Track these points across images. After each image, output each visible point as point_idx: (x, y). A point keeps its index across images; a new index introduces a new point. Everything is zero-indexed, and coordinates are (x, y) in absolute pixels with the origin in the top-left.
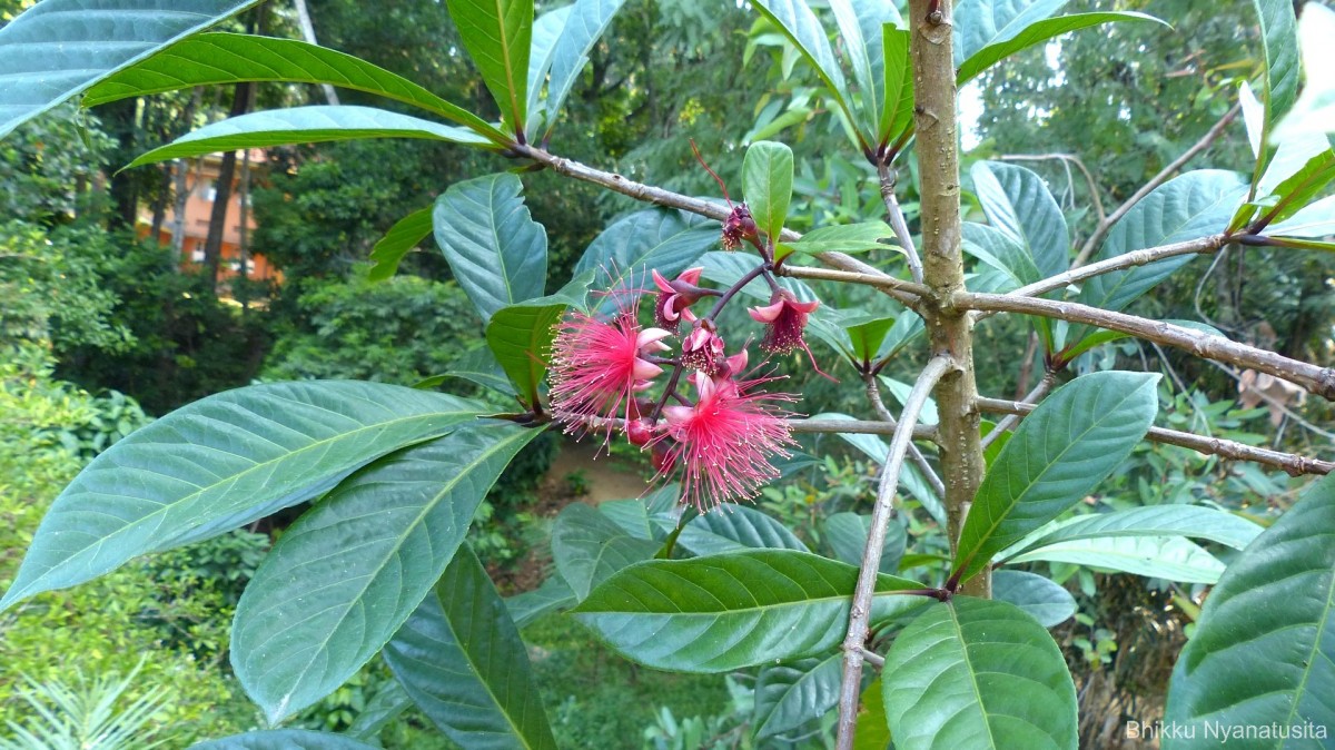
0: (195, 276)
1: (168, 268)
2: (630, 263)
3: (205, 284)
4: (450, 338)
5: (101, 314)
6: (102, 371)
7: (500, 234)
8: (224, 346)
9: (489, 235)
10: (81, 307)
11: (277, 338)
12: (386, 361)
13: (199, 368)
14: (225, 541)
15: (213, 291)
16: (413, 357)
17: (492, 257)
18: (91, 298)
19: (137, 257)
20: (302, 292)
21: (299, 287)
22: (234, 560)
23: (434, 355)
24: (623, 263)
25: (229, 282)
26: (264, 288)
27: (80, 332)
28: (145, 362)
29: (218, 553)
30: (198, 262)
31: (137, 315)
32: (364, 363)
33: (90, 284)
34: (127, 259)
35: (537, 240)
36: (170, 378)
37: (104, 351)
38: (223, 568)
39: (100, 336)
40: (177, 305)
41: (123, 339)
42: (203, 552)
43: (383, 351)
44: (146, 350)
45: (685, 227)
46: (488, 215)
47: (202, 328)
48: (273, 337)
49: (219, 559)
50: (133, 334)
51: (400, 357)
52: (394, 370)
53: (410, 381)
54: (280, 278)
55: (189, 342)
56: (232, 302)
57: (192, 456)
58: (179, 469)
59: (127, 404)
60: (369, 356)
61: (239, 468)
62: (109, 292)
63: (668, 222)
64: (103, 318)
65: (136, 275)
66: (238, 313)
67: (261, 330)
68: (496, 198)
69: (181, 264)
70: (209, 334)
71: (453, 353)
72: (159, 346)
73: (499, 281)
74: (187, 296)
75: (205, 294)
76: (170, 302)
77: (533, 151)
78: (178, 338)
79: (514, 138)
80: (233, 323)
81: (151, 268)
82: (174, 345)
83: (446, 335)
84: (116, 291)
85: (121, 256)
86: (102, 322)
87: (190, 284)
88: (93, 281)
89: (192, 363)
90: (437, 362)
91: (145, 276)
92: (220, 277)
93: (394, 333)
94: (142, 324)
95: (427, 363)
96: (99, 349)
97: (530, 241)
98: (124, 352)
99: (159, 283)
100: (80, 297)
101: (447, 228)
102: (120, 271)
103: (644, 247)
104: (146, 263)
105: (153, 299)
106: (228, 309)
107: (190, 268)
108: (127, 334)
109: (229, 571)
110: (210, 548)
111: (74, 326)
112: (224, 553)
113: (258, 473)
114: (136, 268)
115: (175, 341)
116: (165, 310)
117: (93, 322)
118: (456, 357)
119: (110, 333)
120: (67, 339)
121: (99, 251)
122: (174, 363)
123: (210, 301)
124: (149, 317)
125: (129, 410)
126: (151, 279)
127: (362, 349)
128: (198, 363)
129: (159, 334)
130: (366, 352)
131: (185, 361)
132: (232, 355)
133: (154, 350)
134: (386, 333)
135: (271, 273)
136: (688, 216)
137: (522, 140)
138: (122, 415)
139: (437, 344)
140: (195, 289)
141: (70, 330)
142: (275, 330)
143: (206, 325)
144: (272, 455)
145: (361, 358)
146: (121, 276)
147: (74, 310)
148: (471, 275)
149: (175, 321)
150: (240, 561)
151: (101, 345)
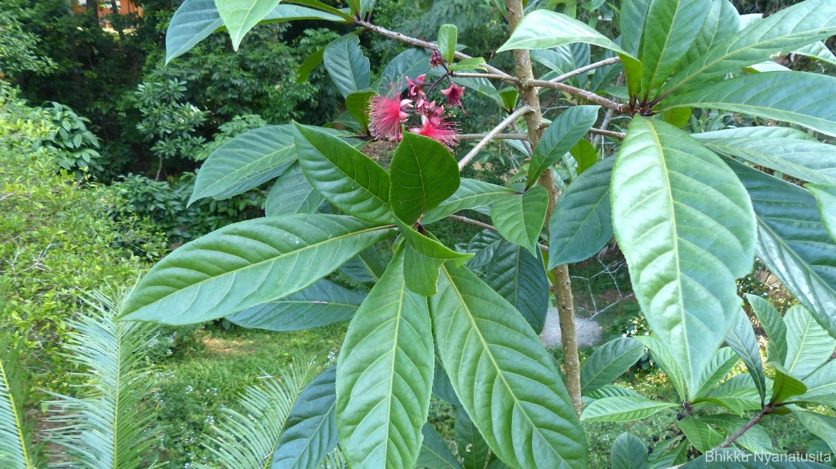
0: (83, 16)
1: (65, 12)
2: (404, 72)
3: (92, 20)
4: (260, 44)
5: (29, 49)
6: (38, 86)
7: (351, 62)
8: (112, 61)
9: (347, 63)
10: (16, 46)
11: (148, 54)
12: (220, 64)
13: (99, 78)
14: (142, 188)
15: (98, 25)
16: (237, 59)
17: (348, 72)
18: (20, 38)
19: (43, 7)
20: (158, 22)
21: (155, 18)
22: (150, 199)
23: (251, 57)
24: (400, 72)
25: (107, 17)
26: (131, 20)
27: (19, 63)
28: (63, 77)
29: (139, 196)
30: (84, 5)
31: (52, 46)
32: (206, 66)
33: (17, 29)
34: (36, 8)
35: (366, 64)
36: (82, 86)
37: (38, 74)
38: (145, 204)
39: (33, 64)
40: (76, 37)
41: (48, 64)
42: (130, 196)
43: (218, 57)
44: (63, 69)
45: (426, 55)
46: (346, 54)
47: (96, 52)
48: (145, 54)
49: (141, 199)
50: (54, 60)
51: (229, 60)
52: (226, 69)
53: (238, 76)
54: (140, 10)
55: (89, 61)
56: (111, 30)
57: (242, 153)
58: (239, 158)
59: (64, 110)
60: (209, 61)
61: (260, 157)
62: (32, 35)
63: (420, 53)
64: (32, 52)
65: (45, 19)
66: (117, 38)
67: (135, 49)
68: (349, 47)
69: (72, 9)
70: (101, 55)
71: (264, 54)
72: (71, 66)
73: (351, 82)
74: (80, 28)
75: (93, 28)
76: (72, 35)
77: (364, 23)
78: (81, 59)
79: (356, 18)
80: (116, 45)
81: (52, 13)
82: (80, 64)
83: (256, 43)
84: (36, 32)
85: (32, 7)
86: (31, 55)
87: (82, 22)
88: (18, 27)
89: (95, 75)
90: (253, 61)
91: (51, 19)
92: (100, 14)
93: (222, 44)
94: (56, 52)
95: (247, 63)
96: (35, 73)
97: (363, 65)
98: (51, 74)
99: (61, 23)
100: (13, 39)
101: (329, 61)
102: (33, 17)
103: (409, 65)
104: (50, 10)
105: (60, 35)
106: (110, 36)
107: (80, 10)
108: (50, 61)
109: (148, 206)
110: (134, 193)
111: (14, 59)
112: (143, 195)
113: (267, 158)
114: (43, 14)
115: (80, 62)
116: (69, 41)
117: (25, 55)
118: (265, 57)
119: (39, 62)
120: (12, 68)
121: (17, 6)
122: (82, 75)
123: (98, 31)
124: (60, 47)
125: (66, 114)
126: (55, 21)
127: (204, 57)
128: (99, 75)
129: (69, 58)
130: (206, 59)
131: (91, 74)
132: (119, 67)
133: (68, 69)
134: (217, 45)
135: (133, 9)
136: (428, 51)
137: (359, 19)
138: (63, 118)
139: (252, 50)
140: (85, 25)
141: (12, 62)
142: (144, 48)
143: (98, 48)
144: (271, 152)
145: (204, 63)
146: (35, 21)
147: (11, 48)
148: (339, 80)
149: (77, 47)
150: (154, 199)
151: (35, 70)
